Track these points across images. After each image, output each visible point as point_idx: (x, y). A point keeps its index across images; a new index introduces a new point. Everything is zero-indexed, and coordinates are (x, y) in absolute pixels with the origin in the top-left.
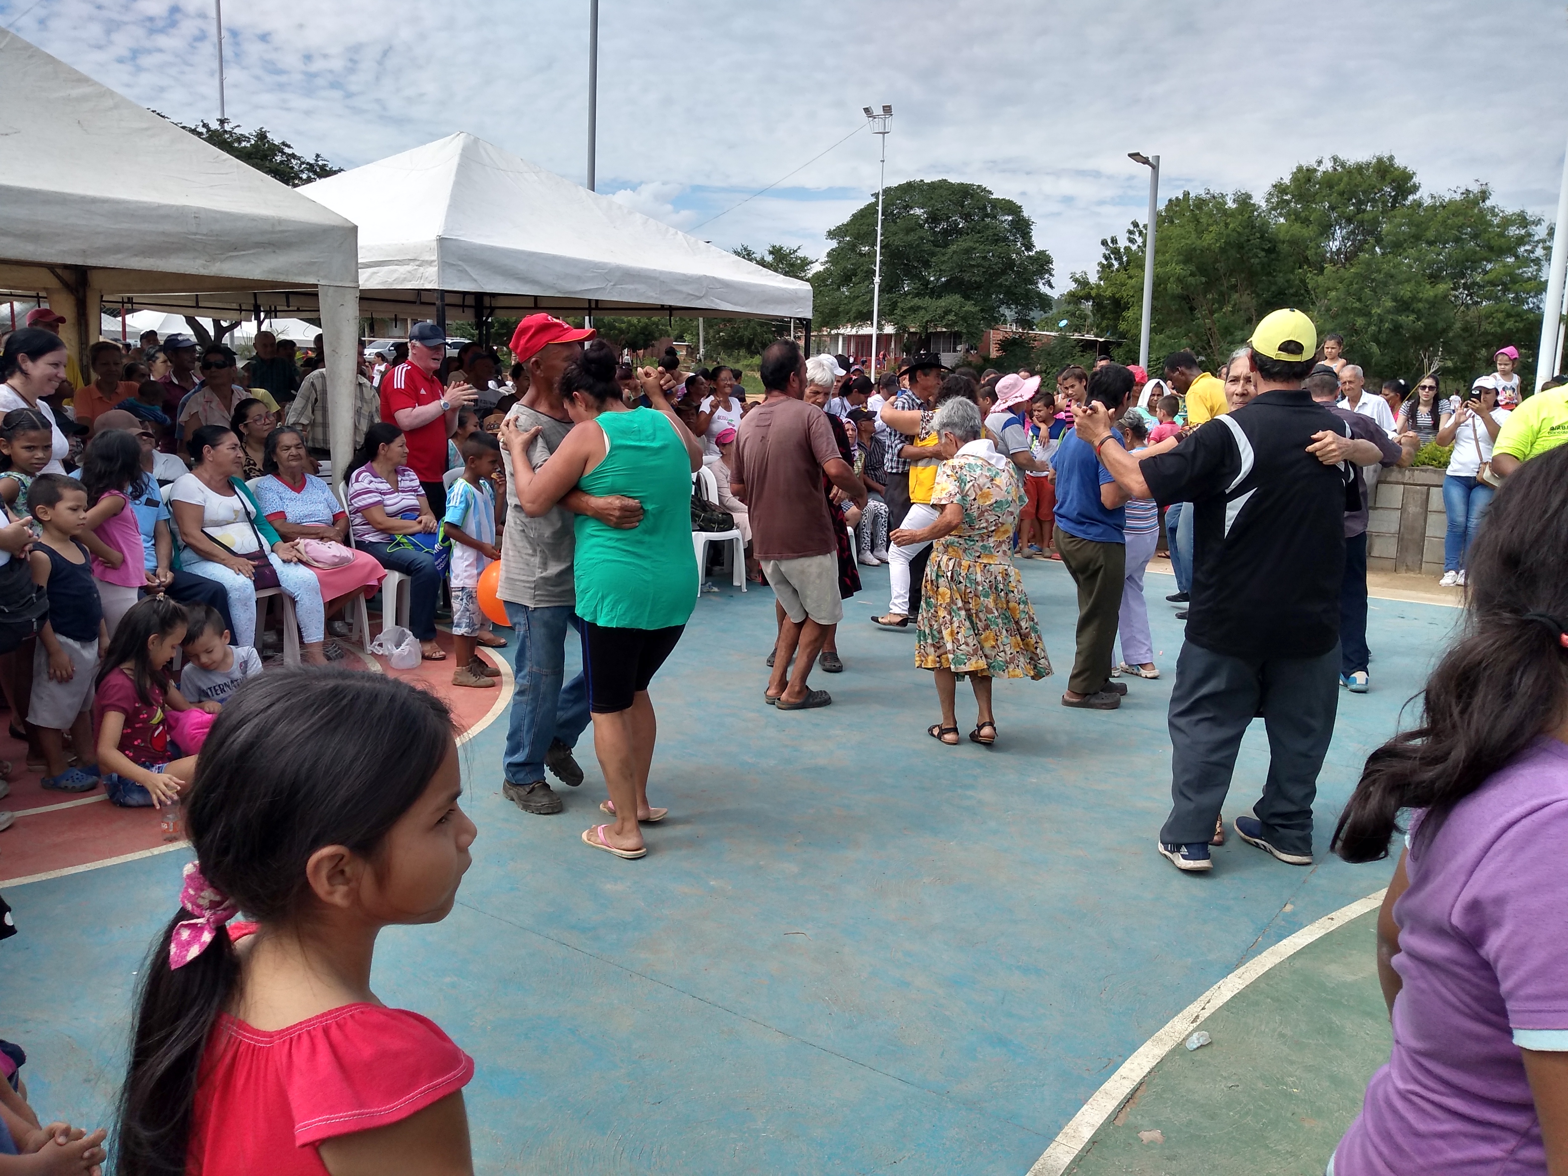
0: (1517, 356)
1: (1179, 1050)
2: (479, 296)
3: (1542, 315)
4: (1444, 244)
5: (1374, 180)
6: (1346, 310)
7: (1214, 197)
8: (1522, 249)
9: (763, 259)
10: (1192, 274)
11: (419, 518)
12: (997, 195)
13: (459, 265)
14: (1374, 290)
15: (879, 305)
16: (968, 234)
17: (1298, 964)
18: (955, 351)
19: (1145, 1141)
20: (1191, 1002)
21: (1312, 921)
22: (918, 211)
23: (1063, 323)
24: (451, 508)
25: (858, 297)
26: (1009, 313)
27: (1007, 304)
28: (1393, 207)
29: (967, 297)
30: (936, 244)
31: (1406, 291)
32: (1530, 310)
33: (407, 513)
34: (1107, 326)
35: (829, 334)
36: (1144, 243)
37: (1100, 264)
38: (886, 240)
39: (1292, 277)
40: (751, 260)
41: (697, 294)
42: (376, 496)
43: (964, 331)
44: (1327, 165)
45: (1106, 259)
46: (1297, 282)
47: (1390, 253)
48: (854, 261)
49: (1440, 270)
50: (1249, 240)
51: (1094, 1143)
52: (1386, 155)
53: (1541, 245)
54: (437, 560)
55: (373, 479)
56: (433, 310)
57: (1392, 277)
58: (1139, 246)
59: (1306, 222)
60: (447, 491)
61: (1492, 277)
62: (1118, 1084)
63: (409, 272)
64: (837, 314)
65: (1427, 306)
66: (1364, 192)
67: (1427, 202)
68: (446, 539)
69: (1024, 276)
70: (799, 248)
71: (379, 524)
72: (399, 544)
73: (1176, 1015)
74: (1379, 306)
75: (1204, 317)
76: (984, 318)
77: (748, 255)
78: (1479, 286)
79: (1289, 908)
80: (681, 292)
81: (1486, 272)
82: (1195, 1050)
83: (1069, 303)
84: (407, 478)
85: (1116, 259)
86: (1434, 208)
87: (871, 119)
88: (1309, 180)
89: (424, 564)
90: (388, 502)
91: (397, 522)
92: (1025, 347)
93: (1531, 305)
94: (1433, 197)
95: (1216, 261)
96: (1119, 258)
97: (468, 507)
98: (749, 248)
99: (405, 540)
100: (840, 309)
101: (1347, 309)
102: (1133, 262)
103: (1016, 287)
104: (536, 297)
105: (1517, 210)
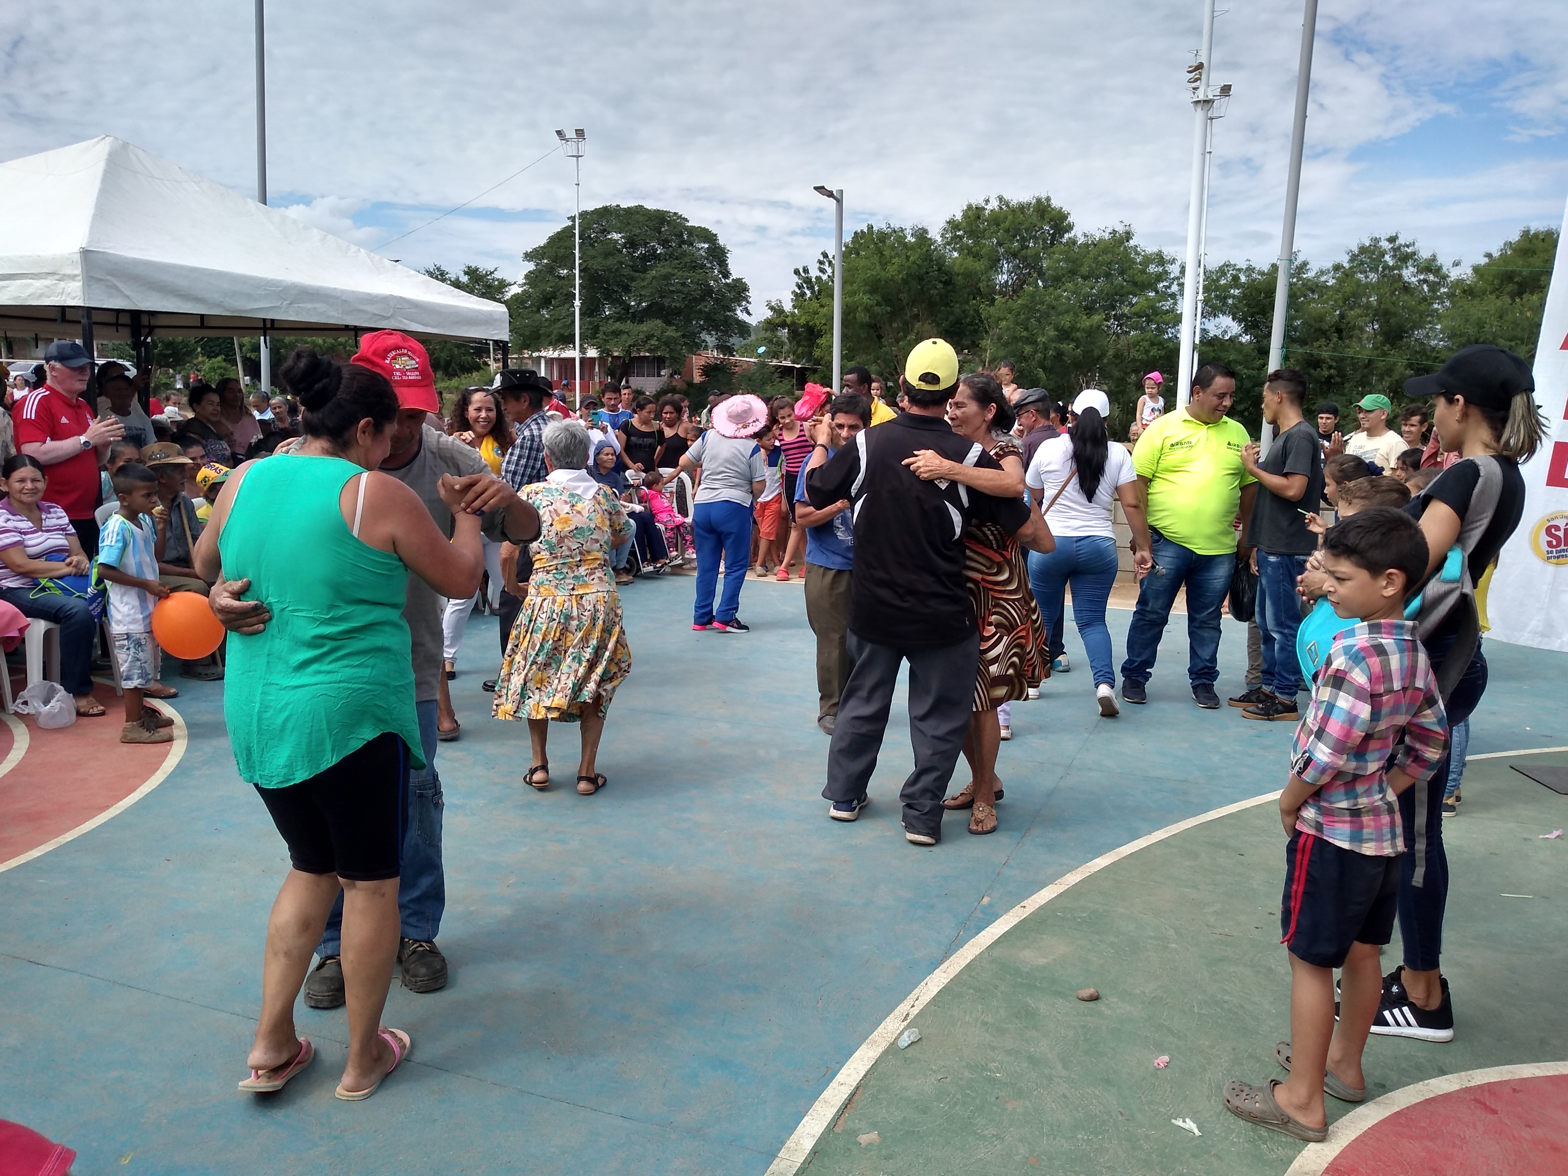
0: (1161, 380)
1: (892, 1049)
2: (136, 314)
3: (1179, 344)
4: (1096, 279)
5: (1035, 219)
6: (1015, 339)
7: (895, 231)
8: (1161, 285)
9: (457, 279)
10: (878, 304)
11: (68, 560)
12: (693, 222)
13: (107, 280)
14: (1038, 321)
15: (580, 328)
16: (666, 260)
17: (996, 953)
18: (659, 375)
19: (863, 1145)
20: (901, 1001)
21: (1007, 911)
22: (616, 236)
23: (762, 350)
24: (106, 548)
25: (559, 320)
26: (710, 339)
27: (707, 330)
28: (1052, 244)
29: (668, 323)
30: (634, 269)
31: (1066, 321)
32: (1170, 339)
33: (52, 554)
34: (802, 353)
35: (531, 357)
36: (833, 273)
37: (794, 292)
38: (585, 264)
39: (967, 307)
40: (443, 281)
41: (384, 314)
42: (14, 536)
43: (668, 356)
44: (994, 204)
45: (799, 288)
46: (971, 312)
47: (1050, 286)
48: (553, 284)
49: (1094, 302)
50: (927, 273)
51: (815, 1153)
52: (1044, 196)
53: (1175, 283)
54: (91, 605)
55: (10, 517)
56: (79, 329)
57: (1053, 308)
58: (829, 276)
59: (977, 256)
60: (101, 528)
61: (1137, 310)
62: (836, 1091)
63: (47, 287)
64: (538, 337)
65: (1084, 335)
66: (1027, 230)
67: (1081, 240)
68: (100, 581)
69: (722, 303)
70: (496, 270)
71: (19, 566)
72: (43, 589)
73: (888, 1015)
74: (1043, 335)
75: (891, 345)
76: (686, 344)
77: (442, 275)
78: (1128, 318)
79: (986, 900)
80: (365, 312)
81: (1131, 305)
82: (906, 1048)
83: (766, 330)
84: (53, 515)
85: (808, 288)
86: (1086, 245)
87: (564, 142)
88: (979, 218)
89: (74, 610)
90: (30, 543)
91: (41, 564)
92: (726, 372)
93: (1170, 335)
94: (1086, 236)
95: (899, 291)
96: (811, 288)
97: (125, 545)
98: (442, 268)
99: (51, 584)
100: (541, 332)
101: (1016, 337)
102: (823, 291)
103: (715, 314)
104: (202, 316)
105: (1155, 250)
